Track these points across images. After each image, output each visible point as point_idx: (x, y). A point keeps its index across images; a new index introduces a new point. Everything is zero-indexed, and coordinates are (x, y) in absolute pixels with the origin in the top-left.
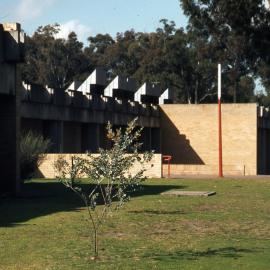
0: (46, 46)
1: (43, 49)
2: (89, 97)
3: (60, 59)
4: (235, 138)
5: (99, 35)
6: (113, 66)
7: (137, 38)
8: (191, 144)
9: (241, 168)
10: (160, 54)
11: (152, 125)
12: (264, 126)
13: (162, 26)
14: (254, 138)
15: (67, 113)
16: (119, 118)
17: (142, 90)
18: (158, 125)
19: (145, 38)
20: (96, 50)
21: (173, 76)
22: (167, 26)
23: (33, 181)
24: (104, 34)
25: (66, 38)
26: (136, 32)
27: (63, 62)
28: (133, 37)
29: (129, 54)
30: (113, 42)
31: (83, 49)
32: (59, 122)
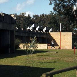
0: (22, 18)
2: (32, 31)
4: (67, 40)
5: (36, 15)
6: (39, 22)
7: (45, 16)
8: (56, 42)
9: (66, 47)
10: (50, 20)
11: (47, 37)
12: (74, 37)
13: (51, 13)
14: (71, 40)
15: (26, 34)
16: (39, 36)
17: (45, 29)
18: (48, 37)
19: (47, 16)
20: (35, 18)
21: (53, 25)
22: (52, 13)
23: (18, 50)
24: (37, 15)
25: (27, 16)
26: (44, 14)
27: (26, 21)
28: (44, 15)
29: (43, 20)
30: (39, 17)
31: (31, 18)
32: (24, 36)
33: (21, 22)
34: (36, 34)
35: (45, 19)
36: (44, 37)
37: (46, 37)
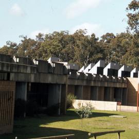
0: (80, 40)
1: (78, 41)
3: (87, 47)
5: (108, 34)
11: (123, 86)
16: (108, 84)
18: (126, 87)
19: (131, 37)
20: (106, 41)
24: (110, 33)
30: (115, 37)
31: (99, 41)
32: (81, 86)
33: (76, 48)
34: (101, 81)
35: (127, 43)
36: (118, 86)
37: (120, 86)
